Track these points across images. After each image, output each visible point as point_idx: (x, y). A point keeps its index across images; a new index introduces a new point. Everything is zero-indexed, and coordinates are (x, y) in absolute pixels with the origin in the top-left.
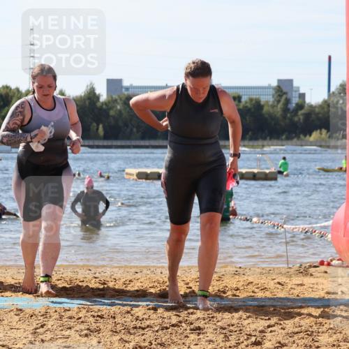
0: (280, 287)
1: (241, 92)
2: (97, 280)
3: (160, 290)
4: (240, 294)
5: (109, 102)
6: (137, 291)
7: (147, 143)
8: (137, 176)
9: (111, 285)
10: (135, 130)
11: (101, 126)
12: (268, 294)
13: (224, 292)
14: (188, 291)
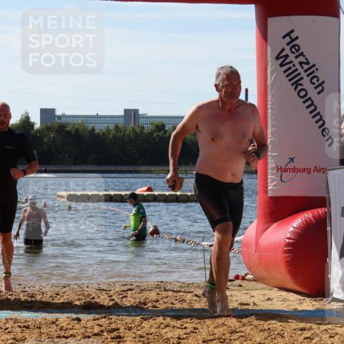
0: (197, 299)
1: (165, 122)
2: (26, 293)
3: (85, 302)
4: (159, 306)
5: (43, 130)
6: (63, 303)
7: (78, 168)
8: (67, 197)
9: (38, 298)
10: (67, 156)
12: (185, 306)
13: (145, 304)
14: (111, 303)
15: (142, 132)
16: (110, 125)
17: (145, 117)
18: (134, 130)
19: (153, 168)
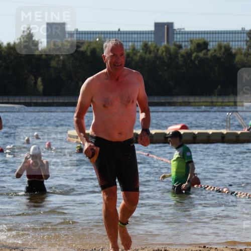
1: (207, 38)
11: (40, 79)
15: (176, 53)
16: (136, 43)
17: (182, 33)
18: (167, 49)
19: (192, 99)
